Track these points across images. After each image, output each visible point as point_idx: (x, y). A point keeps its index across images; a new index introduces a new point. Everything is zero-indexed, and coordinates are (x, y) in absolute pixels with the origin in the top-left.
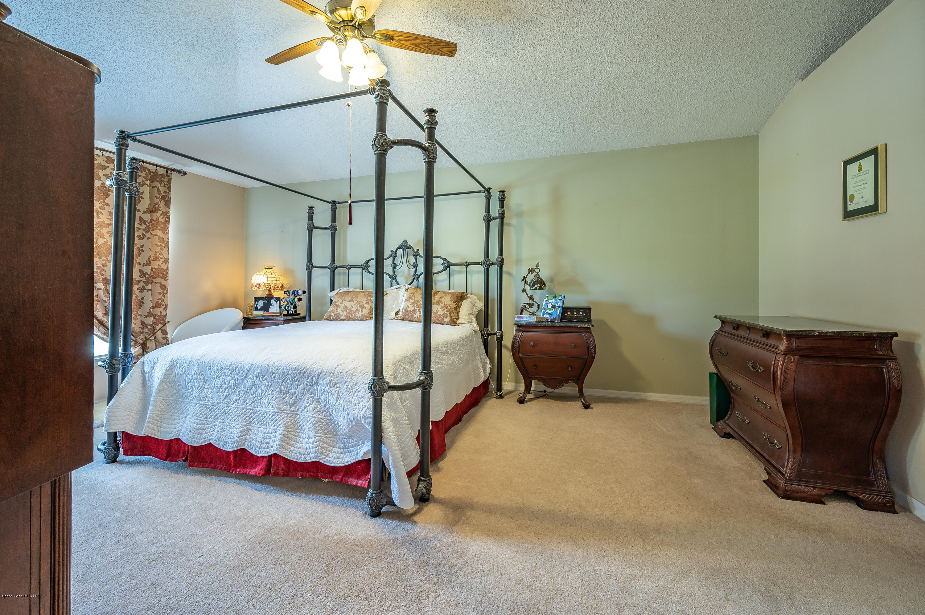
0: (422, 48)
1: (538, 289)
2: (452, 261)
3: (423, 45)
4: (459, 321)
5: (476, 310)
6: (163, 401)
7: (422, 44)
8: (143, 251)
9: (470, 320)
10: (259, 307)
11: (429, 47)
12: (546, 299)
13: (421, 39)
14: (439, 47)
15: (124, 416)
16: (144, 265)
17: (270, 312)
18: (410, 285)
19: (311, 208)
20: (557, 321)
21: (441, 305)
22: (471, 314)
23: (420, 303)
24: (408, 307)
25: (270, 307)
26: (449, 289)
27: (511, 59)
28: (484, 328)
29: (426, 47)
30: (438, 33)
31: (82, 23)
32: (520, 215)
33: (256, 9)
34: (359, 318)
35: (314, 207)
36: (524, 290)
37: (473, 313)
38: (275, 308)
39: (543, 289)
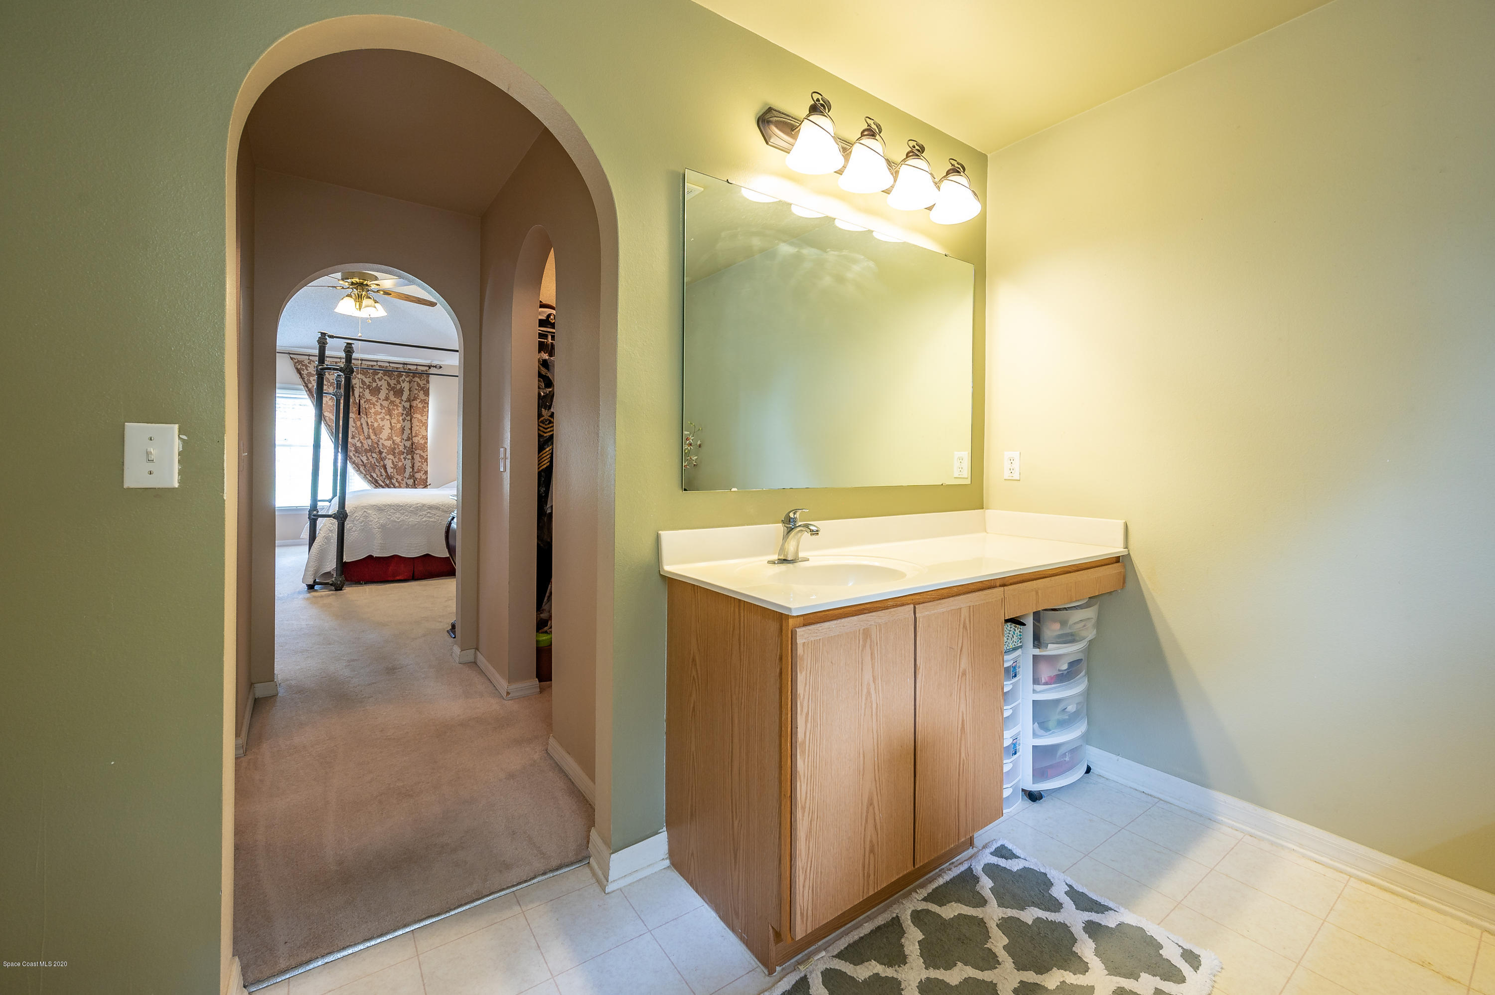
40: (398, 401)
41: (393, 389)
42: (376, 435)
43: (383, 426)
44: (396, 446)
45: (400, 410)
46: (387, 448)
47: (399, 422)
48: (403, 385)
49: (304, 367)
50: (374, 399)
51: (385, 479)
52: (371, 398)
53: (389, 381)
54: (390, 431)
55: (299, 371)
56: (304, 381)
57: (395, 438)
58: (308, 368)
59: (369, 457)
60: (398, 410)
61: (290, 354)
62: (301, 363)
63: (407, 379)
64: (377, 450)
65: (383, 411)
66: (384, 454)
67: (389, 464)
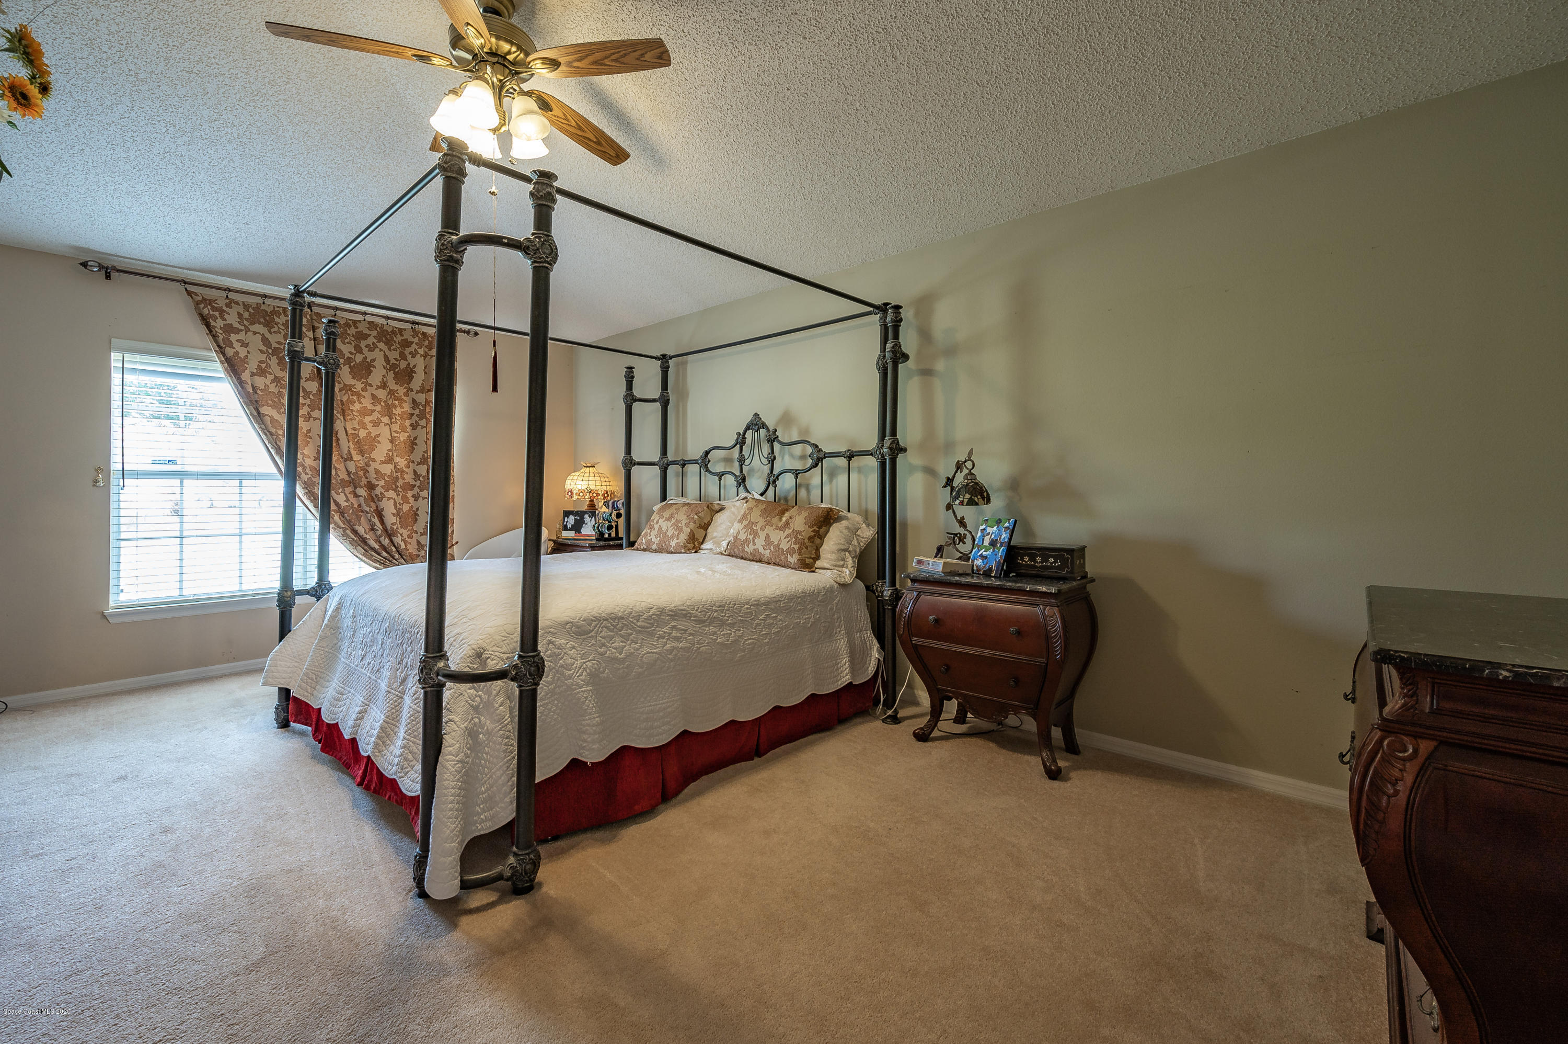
0: (612, 66)
1: (965, 503)
2: (826, 449)
3: (609, 59)
4: (818, 564)
5: (857, 545)
6: (322, 652)
7: (606, 58)
8: (416, 445)
9: (842, 563)
10: (569, 526)
11: (621, 60)
12: (983, 527)
13: (599, 50)
14: (637, 54)
15: (289, 667)
16: (419, 464)
17: (583, 533)
18: (762, 495)
19: (630, 369)
20: (993, 575)
21: (788, 531)
22: (845, 550)
23: (756, 526)
24: (738, 533)
25: (584, 525)
26: (822, 502)
27: (805, 38)
28: (878, 579)
29: (616, 60)
30: (655, 30)
31: (252, 153)
32: (951, 351)
33: (417, 75)
34: (672, 550)
35: (634, 368)
36: (949, 507)
37: (851, 549)
38: (588, 530)
39: (977, 504)
40: (401, 391)
41: (393, 367)
42: (362, 453)
43: (378, 436)
44: (399, 474)
45: (407, 407)
46: (386, 478)
47: (403, 429)
48: (413, 362)
49: (217, 314)
50: (359, 386)
51: (380, 536)
52: (353, 382)
53: (388, 353)
54: (389, 446)
55: (205, 321)
56: (216, 342)
57: (397, 459)
58: (226, 316)
59: (348, 495)
60: (402, 407)
61: (185, 283)
62: (210, 304)
63: (421, 351)
64: (364, 482)
65: (378, 408)
66: (378, 491)
67: (388, 508)
